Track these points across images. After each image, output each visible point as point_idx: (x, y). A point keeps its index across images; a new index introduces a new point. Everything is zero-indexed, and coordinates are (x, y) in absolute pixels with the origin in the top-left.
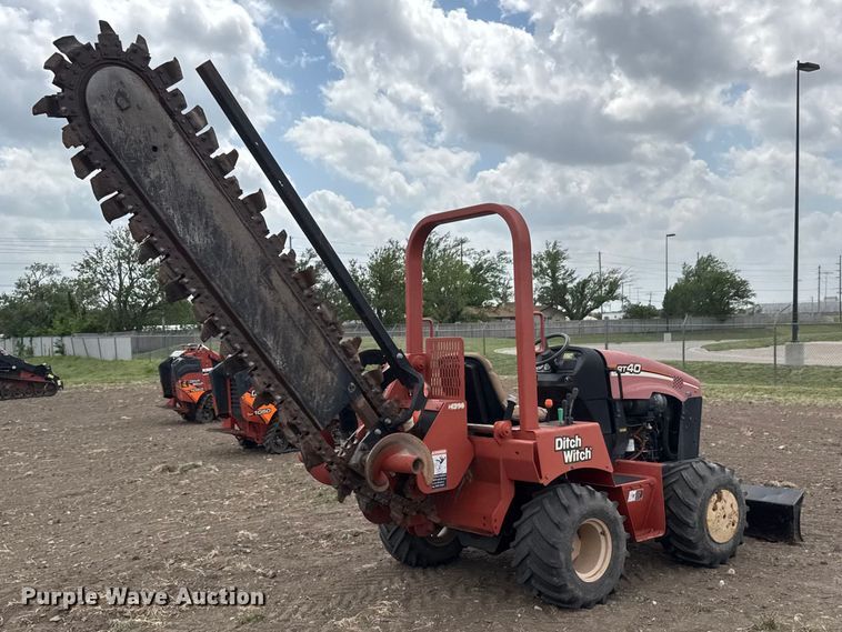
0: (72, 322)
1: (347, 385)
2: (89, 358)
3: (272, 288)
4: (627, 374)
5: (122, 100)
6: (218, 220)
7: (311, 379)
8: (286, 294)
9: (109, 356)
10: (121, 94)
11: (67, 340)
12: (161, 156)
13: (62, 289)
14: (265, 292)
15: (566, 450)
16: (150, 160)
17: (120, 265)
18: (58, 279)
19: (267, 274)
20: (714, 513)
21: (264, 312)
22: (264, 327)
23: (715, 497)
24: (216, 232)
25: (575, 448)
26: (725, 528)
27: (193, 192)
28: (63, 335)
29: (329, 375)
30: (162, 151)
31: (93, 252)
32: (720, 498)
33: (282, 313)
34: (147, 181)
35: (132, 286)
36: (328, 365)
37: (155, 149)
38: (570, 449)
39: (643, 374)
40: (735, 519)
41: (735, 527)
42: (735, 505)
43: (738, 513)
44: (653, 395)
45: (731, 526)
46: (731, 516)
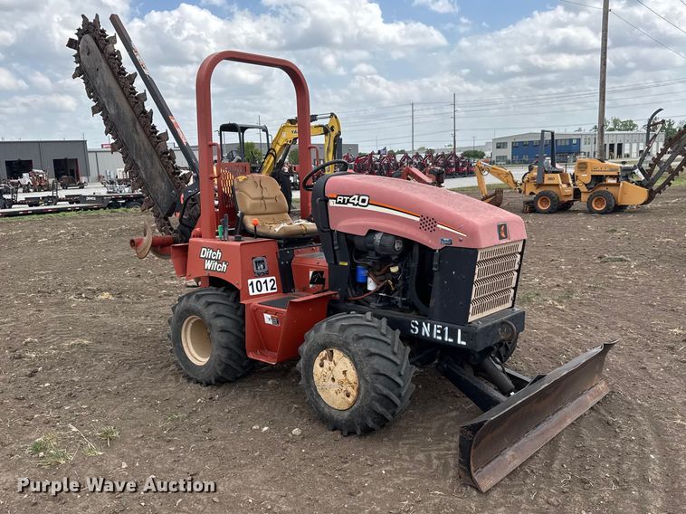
1: (171, 191)
4: (350, 205)
6: (117, 100)
7: (156, 186)
8: (142, 136)
15: (208, 259)
19: (135, 126)
20: (321, 369)
21: (136, 148)
22: (136, 153)
23: (324, 352)
24: (117, 106)
25: (215, 260)
26: (332, 392)
27: (109, 87)
29: (163, 185)
30: (100, 70)
32: (330, 356)
34: (97, 86)
36: (162, 178)
37: (97, 69)
38: (211, 259)
39: (371, 208)
40: (350, 389)
41: (351, 400)
42: (352, 375)
43: (356, 387)
44: (372, 232)
45: (343, 395)
46: (341, 383)
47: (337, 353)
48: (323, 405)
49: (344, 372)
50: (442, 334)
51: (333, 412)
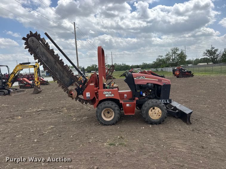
0: (164, 65)
1: (72, 80)
2: (166, 71)
3: (57, 65)
4: (140, 79)
5: (33, 41)
6: (47, 56)
7: (65, 79)
8: (59, 66)
9: (169, 71)
10: (33, 40)
11: (163, 68)
12: (38, 48)
13: (164, 59)
14: (56, 66)
15: (106, 94)
16: (37, 49)
17: (173, 55)
18: (163, 58)
19: (56, 63)
20: (151, 112)
21: (56, 69)
22: (56, 71)
23: (152, 108)
24: (47, 58)
25: (109, 94)
26: (155, 116)
27: (43, 52)
28: (162, 68)
29: (68, 79)
30: (39, 47)
31: (168, 53)
32: (154, 109)
33: (59, 69)
34: (37, 52)
35: (175, 58)
36: (68, 77)
37: (38, 47)
40: (160, 114)
41: (160, 116)
42: (160, 111)
43: (161, 113)
44: (148, 83)
45: (158, 116)
46: (158, 113)
47: (156, 108)
48: (152, 120)
49: (158, 111)
50: (164, 101)
51: (155, 120)
